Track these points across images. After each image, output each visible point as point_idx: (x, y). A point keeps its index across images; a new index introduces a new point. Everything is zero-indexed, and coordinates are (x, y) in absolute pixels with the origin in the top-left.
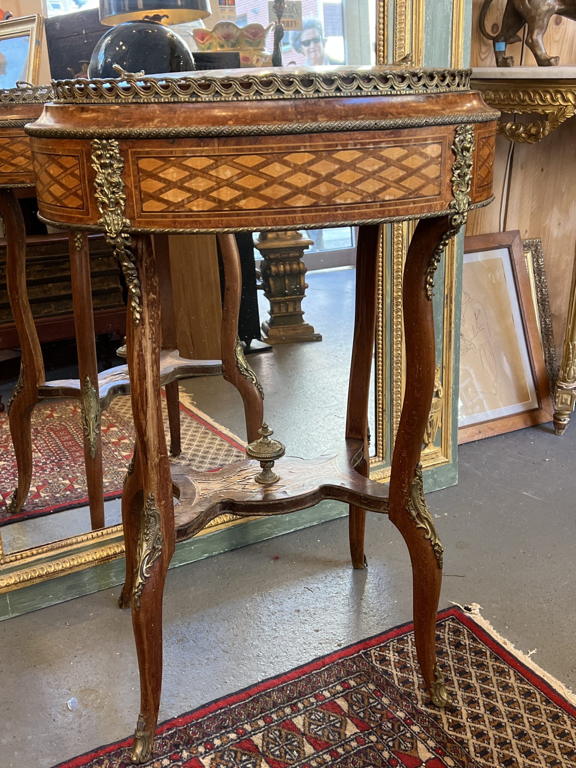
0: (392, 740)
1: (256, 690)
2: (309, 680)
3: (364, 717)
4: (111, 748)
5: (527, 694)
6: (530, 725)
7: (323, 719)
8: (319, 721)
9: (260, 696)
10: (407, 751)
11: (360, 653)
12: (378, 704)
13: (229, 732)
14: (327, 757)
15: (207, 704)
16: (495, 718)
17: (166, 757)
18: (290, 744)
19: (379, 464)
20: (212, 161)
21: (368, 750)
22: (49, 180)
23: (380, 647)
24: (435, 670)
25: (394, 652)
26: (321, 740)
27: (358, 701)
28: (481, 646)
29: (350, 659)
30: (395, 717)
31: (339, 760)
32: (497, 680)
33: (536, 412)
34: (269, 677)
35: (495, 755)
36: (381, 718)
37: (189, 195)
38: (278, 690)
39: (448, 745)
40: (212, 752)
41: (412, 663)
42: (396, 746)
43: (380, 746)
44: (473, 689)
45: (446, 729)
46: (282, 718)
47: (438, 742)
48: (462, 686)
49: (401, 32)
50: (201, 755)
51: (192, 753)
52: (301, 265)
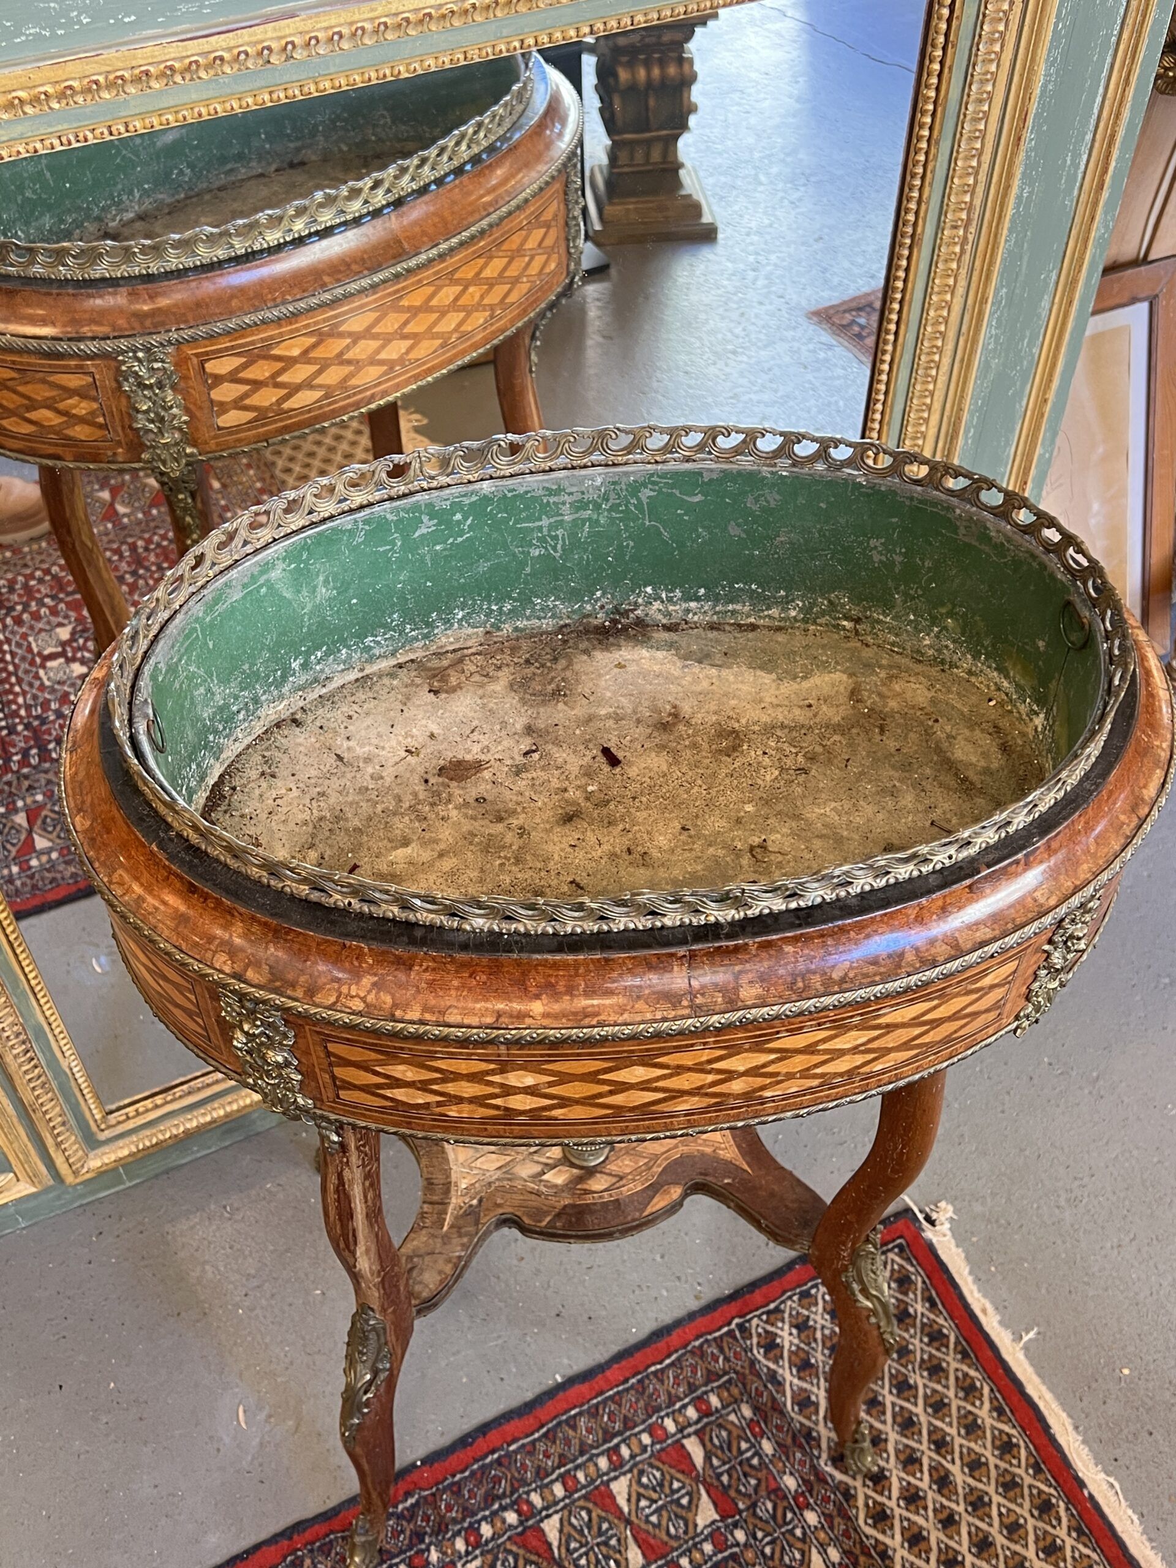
0: (771, 1542)
1: (550, 1406)
2: (641, 1389)
3: (730, 1486)
4: (315, 1528)
5: (1006, 1448)
6: (1001, 1522)
7: (661, 1484)
8: (654, 1489)
9: (559, 1424)
11: (733, 1326)
12: (753, 1457)
13: (503, 1508)
15: (468, 1435)
16: (945, 1502)
17: (404, 1561)
18: (605, 1543)
20: (492, 1066)
21: (731, 1563)
23: (768, 1313)
24: (857, 1431)
25: (792, 1326)
26: (654, 1537)
27: (721, 1447)
28: (941, 1321)
29: (715, 1339)
30: (779, 1489)
32: (959, 1408)
34: (576, 1370)
36: (756, 1489)
37: (440, 1099)
38: (588, 1411)
39: (862, 1559)
40: (478, 1552)
41: (820, 1357)
42: (777, 1556)
43: (750, 1555)
44: (916, 1429)
45: (861, 1522)
46: (593, 1481)
47: (846, 1553)
48: (899, 1419)
49: (983, 82)
50: (460, 1558)
51: (445, 1553)
52: (686, 67)
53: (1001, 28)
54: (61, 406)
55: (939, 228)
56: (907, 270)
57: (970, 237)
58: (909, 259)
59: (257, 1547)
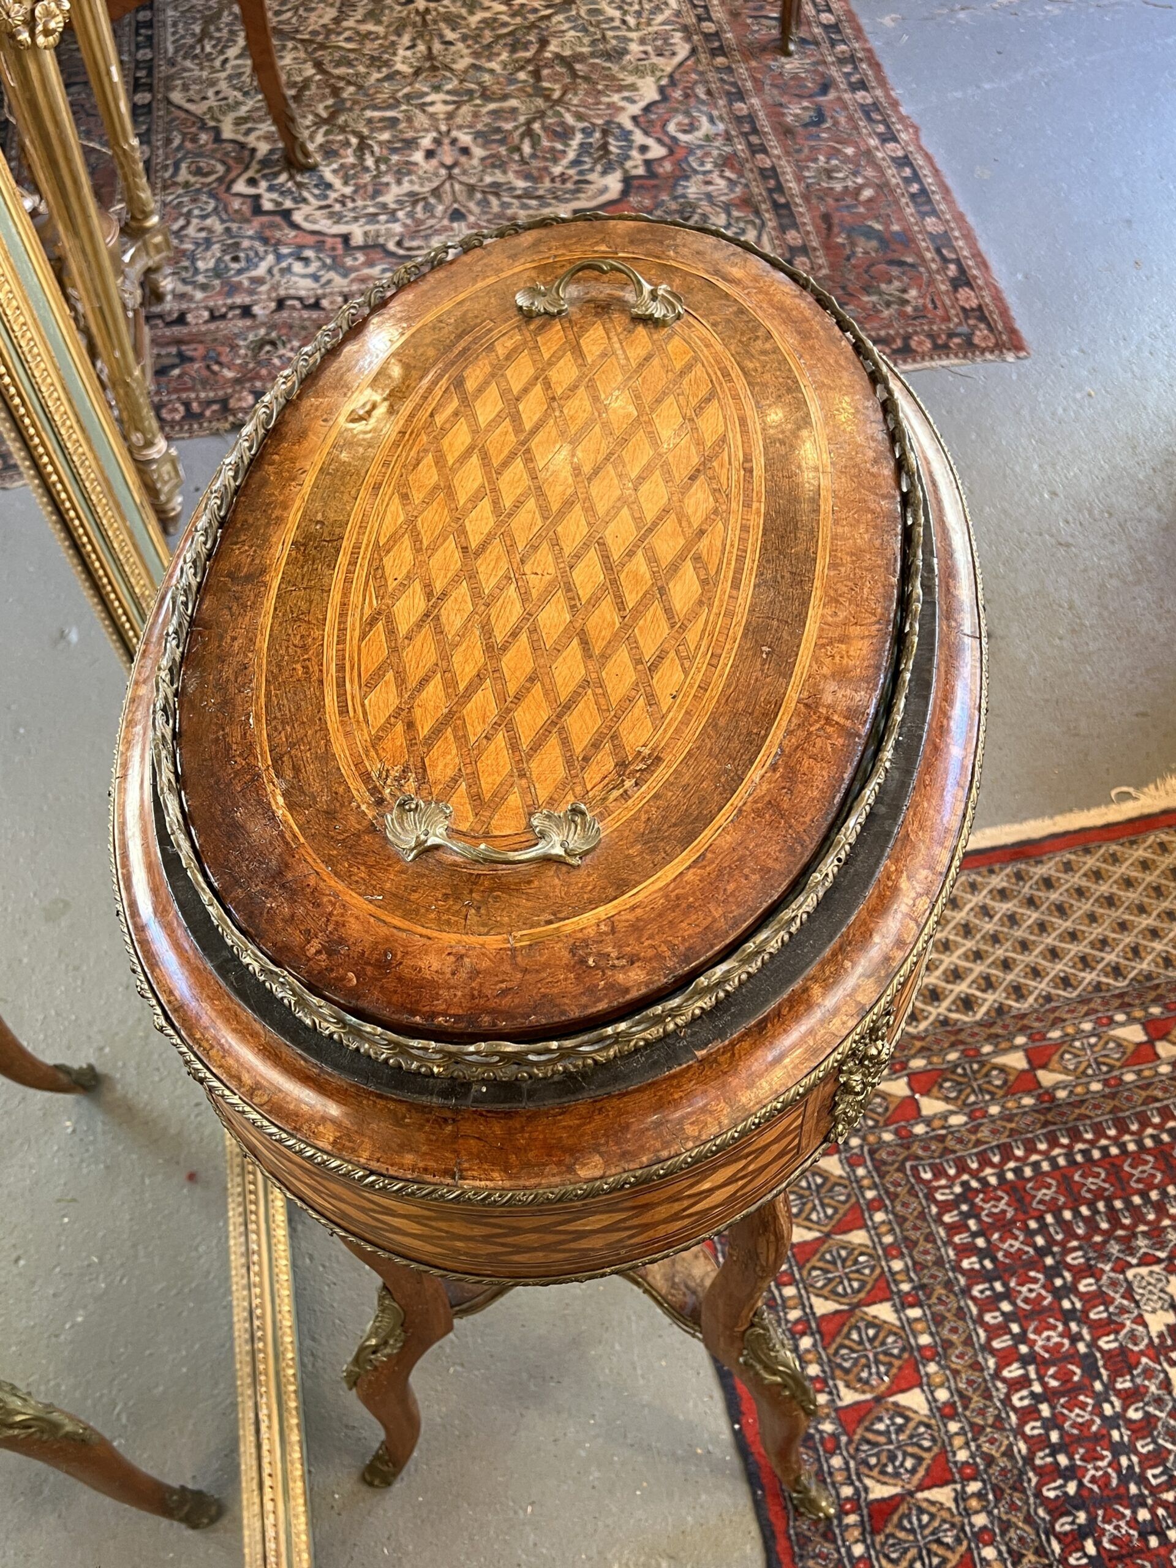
7: (801, 1197)
8: (804, 1204)
10: (887, 1109)
13: (796, 1348)
14: (879, 1217)
17: (827, 1459)
18: (844, 1261)
21: (877, 1156)
26: (845, 1215)
31: (887, 1202)
40: (831, 1383)
42: (876, 1117)
43: (872, 1139)
46: (787, 1257)
50: (833, 1401)
51: (828, 1416)
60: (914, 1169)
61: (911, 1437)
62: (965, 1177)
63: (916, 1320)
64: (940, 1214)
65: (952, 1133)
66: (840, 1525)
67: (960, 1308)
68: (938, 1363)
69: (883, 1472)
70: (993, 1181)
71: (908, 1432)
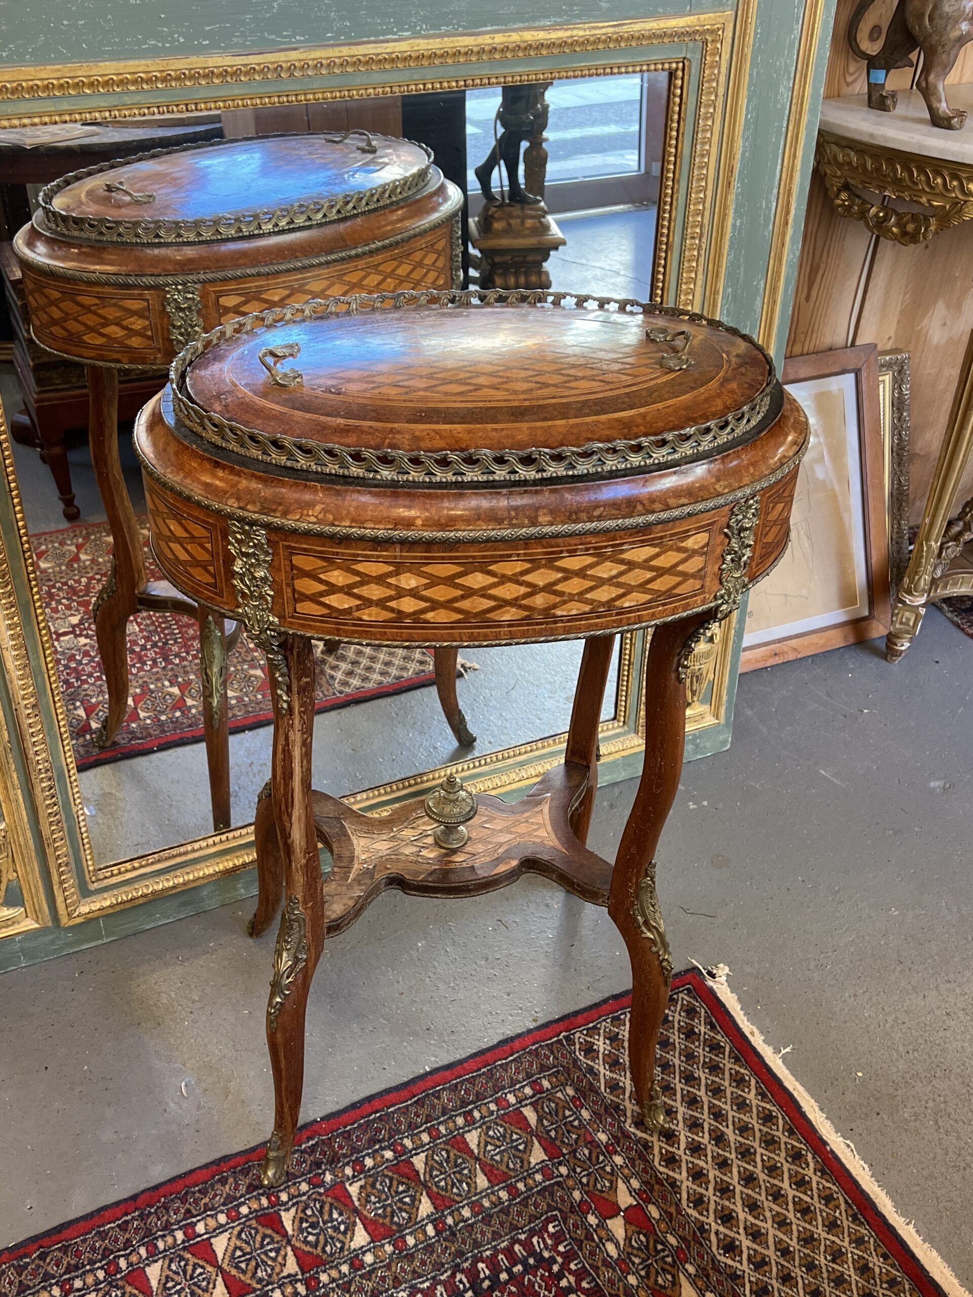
0: (588, 1175)
1: (421, 1085)
2: (490, 1075)
3: (556, 1138)
4: (238, 1159)
5: (768, 1118)
6: (763, 1166)
7: (504, 1136)
8: (498, 1139)
9: (427, 1095)
10: (602, 1192)
11: (561, 1037)
12: (574, 1120)
13: (383, 1149)
14: (504, 1195)
15: (358, 1102)
16: (720, 1152)
17: (304, 1180)
18: (459, 1172)
19: (618, 731)
20: (391, 568)
21: (556, 1187)
22: (169, 534)
23: (588, 1029)
24: (652, 1089)
25: (605, 1038)
26: (498, 1169)
27: (550, 1113)
28: (719, 1037)
29: (547, 1045)
30: (594, 1141)
31: (518, 1200)
32: (732, 1093)
33: (863, 624)
34: (440, 1064)
35: (712, 1206)
36: (576, 1141)
37: (358, 602)
38: (449, 1088)
39: (657, 1187)
40: (362, 1176)
41: (625, 1059)
42: (591, 1184)
43: (570, 1183)
44: (699, 1105)
45: (656, 1163)
46: (451, 1132)
47: (644, 1183)
48: (686, 1099)
49: (703, 144)
50: (348, 1179)
51: (337, 1177)
52: (543, 278)
53: (711, 110)
54: (124, 323)
55: (683, 239)
56: (665, 267)
57: (704, 246)
58: (665, 259)
59: (192, 1171)
60: (554, 1218)
61: (332, 1238)
62: (559, 1259)
63: (425, 1232)
64: (519, 1242)
65: (598, 1246)
66: (259, 1194)
67: (443, 1265)
68: (394, 1253)
69: (302, 1221)
70: (564, 1283)
71: (334, 1235)
